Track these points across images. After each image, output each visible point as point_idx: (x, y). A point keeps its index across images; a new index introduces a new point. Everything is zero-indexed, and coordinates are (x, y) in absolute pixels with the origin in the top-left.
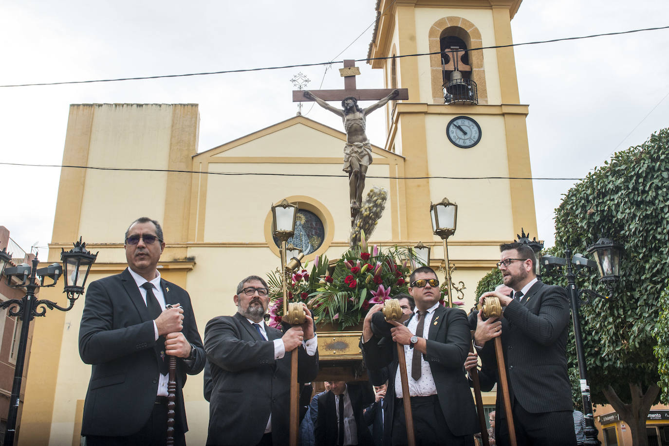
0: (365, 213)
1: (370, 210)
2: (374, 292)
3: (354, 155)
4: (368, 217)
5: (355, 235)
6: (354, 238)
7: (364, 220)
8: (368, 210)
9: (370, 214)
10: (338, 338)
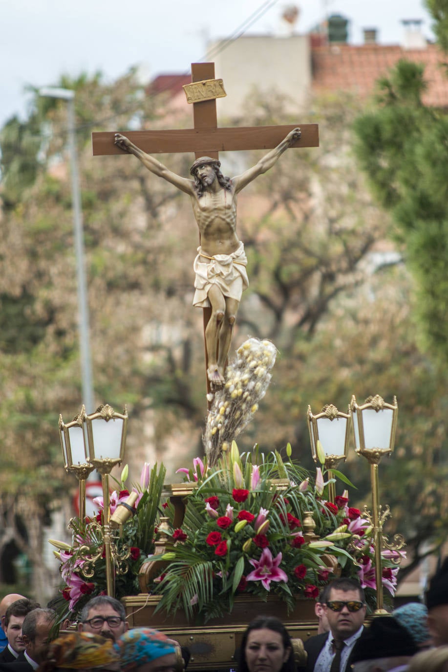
0: (235, 393)
1: (244, 385)
2: (256, 561)
3: (215, 280)
4: (240, 398)
5: (215, 429)
6: (213, 435)
7: (233, 404)
8: (239, 386)
9: (243, 393)
10: (198, 636)
